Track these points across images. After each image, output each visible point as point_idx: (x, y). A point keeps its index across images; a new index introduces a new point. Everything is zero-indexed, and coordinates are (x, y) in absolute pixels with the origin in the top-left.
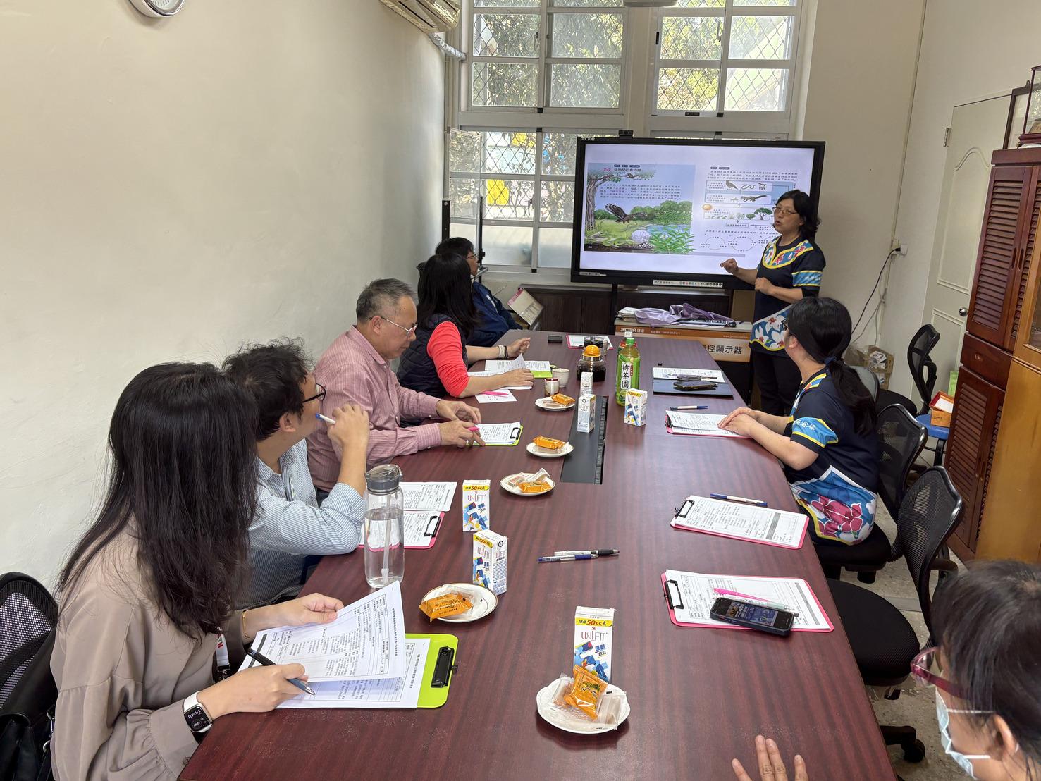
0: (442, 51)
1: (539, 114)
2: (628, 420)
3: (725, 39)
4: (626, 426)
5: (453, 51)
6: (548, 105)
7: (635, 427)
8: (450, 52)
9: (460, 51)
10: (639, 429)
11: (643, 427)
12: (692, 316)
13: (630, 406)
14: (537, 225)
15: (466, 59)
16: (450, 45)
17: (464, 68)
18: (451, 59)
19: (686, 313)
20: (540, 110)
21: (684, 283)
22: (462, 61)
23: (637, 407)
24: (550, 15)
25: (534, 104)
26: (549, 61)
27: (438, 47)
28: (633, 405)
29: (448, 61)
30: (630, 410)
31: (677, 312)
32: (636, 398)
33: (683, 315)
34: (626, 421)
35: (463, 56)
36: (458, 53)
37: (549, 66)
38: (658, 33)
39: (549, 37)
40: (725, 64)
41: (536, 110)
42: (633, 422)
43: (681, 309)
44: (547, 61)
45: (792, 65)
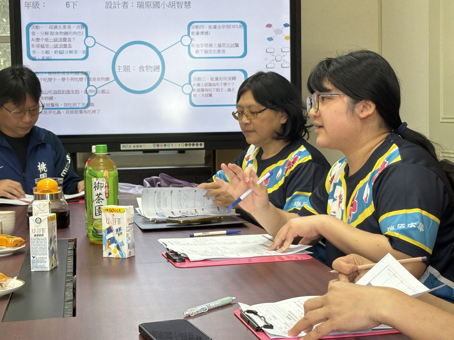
2: (110, 251)
4: (106, 261)
10: (126, 263)
11: (131, 259)
13: (110, 230)
23: (120, 229)
28: (115, 228)
30: (110, 236)
32: (117, 215)
34: (105, 254)
42: (116, 254)
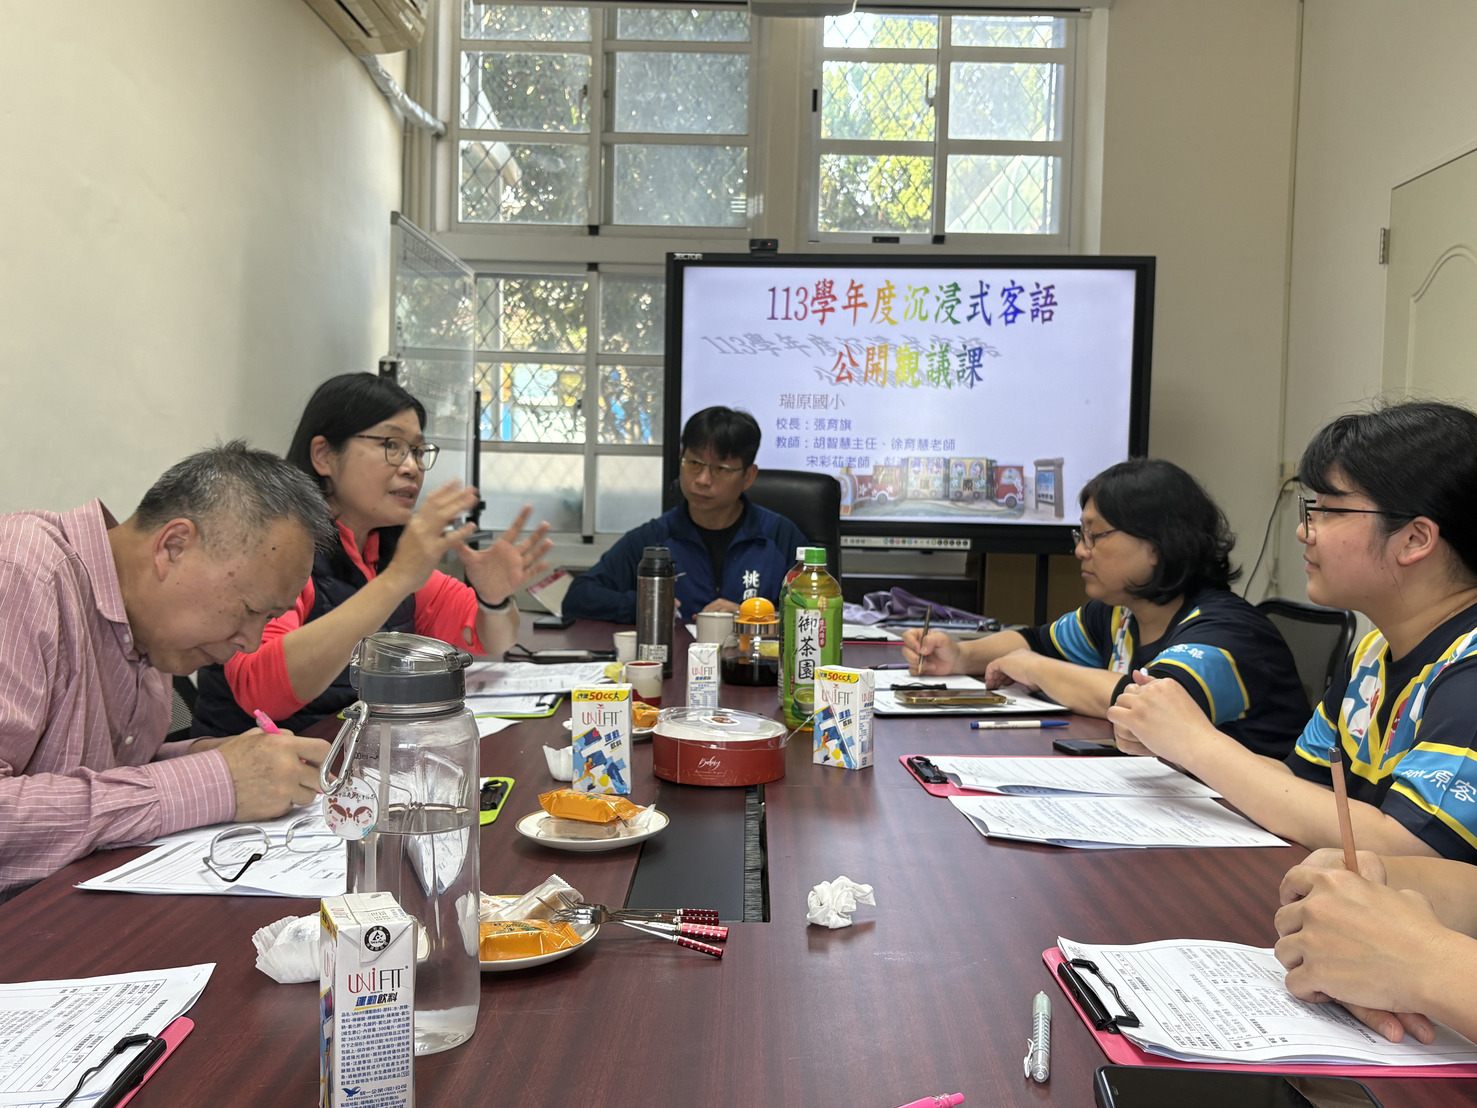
0: (396, 108)
1: (590, 238)
2: (827, 753)
3: (940, 102)
4: (818, 770)
5: (418, 111)
6: (608, 221)
7: (847, 773)
8: (412, 112)
9: (434, 115)
11: (866, 772)
12: (910, 612)
13: (828, 714)
14: (592, 452)
15: (446, 134)
16: (413, 99)
17: (442, 150)
18: (416, 130)
19: (898, 606)
20: (594, 230)
21: (892, 542)
22: (438, 136)
24: (609, 58)
25: (579, 219)
26: (608, 138)
27: (387, 97)
28: (837, 709)
29: (410, 133)
30: (829, 724)
31: (879, 607)
32: (844, 686)
33: (892, 611)
34: (818, 758)
35: (440, 126)
36: (428, 118)
37: (608, 147)
38: (815, 93)
39: (608, 95)
40: (942, 148)
41: (586, 230)
42: (837, 759)
43: (887, 599)
44: (605, 138)
45: (1066, 151)
